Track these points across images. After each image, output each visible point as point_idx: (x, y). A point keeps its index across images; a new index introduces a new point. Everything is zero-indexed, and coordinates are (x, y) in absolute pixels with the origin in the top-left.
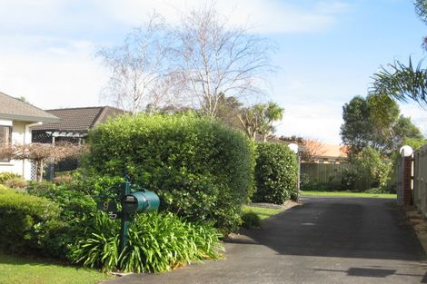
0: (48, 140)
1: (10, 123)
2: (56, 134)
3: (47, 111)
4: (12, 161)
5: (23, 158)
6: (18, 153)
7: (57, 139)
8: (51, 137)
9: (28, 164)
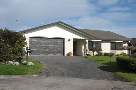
0: (131, 45)
1: (123, 42)
2: (133, 44)
3: (131, 39)
4: (123, 50)
5: (126, 49)
6: (125, 48)
7: (133, 45)
8: (132, 44)
9: (127, 51)
